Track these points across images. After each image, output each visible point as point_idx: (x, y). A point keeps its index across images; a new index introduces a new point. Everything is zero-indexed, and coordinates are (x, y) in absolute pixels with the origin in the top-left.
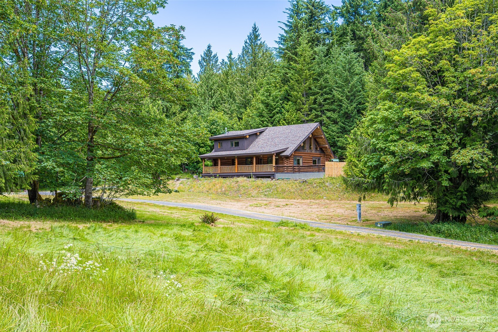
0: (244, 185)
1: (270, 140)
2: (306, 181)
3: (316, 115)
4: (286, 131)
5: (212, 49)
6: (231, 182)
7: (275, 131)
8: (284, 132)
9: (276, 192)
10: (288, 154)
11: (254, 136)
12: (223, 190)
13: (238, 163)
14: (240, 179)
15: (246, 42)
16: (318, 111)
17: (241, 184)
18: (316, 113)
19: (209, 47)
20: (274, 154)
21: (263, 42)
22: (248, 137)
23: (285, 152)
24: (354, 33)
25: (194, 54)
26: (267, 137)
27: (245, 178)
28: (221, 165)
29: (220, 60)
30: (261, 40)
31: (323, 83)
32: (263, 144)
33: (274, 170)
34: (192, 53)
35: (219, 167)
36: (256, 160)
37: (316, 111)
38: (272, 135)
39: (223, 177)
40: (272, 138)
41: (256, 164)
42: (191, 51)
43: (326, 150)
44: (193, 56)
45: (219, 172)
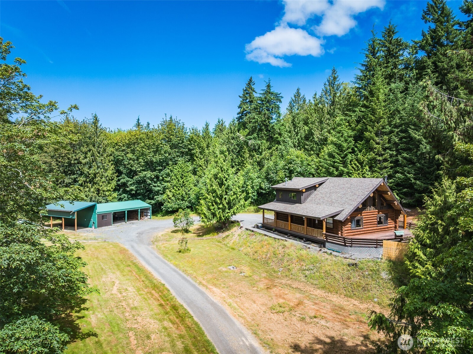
1: (328, 195)
3: (390, 154)
4: (347, 185)
5: (301, 91)
7: (335, 183)
8: (344, 186)
10: (341, 219)
11: (312, 190)
15: (325, 84)
16: (393, 151)
18: (391, 152)
19: (298, 90)
20: (323, 220)
21: (341, 83)
22: (304, 191)
23: (339, 216)
24: (436, 66)
25: (283, 97)
26: (326, 190)
29: (307, 101)
31: (398, 121)
32: (319, 200)
33: (324, 238)
34: (281, 97)
35: (275, 220)
37: (391, 151)
38: (332, 188)
40: (330, 192)
41: (307, 226)
42: (280, 95)
44: (282, 100)
45: (275, 226)
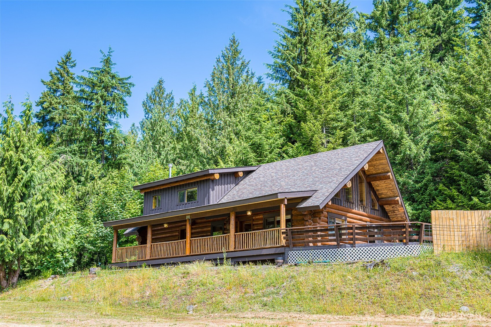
0: (204, 281)
2: (382, 261)
5: (164, 85)
6: (171, 274)
9: (296, 295)
10: (317, 204)
11: (232, 179)
12: (148, 294)
13: (192, 234)
14: (194, 268)
15: (218, 61)
17: (195, 279)
19: (160, 82)
20: (282, 200)
21: (247, 62)
22: (217, 177)
23: (310, 200)
25: (134, 86)
26: (262, 179)
27: (208, 265)
28: (154, 240)
29: (177, 101)
30: (244, 58)
33: (283, 242)
34: (130, 84)
35: (149, 245)
36: (236, 223)
39: (153, 266)
41: (236, 231)
42: (129, 81)
43: (394, 211)
44: (132, 89)
45: (148, 258)
